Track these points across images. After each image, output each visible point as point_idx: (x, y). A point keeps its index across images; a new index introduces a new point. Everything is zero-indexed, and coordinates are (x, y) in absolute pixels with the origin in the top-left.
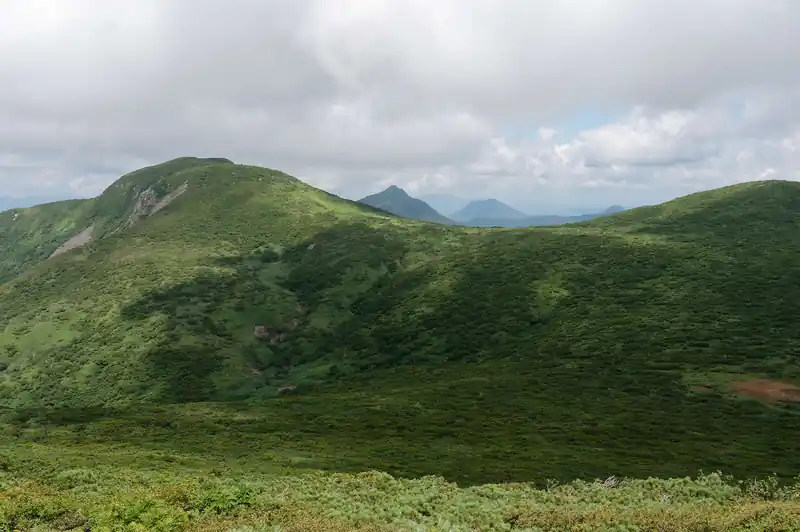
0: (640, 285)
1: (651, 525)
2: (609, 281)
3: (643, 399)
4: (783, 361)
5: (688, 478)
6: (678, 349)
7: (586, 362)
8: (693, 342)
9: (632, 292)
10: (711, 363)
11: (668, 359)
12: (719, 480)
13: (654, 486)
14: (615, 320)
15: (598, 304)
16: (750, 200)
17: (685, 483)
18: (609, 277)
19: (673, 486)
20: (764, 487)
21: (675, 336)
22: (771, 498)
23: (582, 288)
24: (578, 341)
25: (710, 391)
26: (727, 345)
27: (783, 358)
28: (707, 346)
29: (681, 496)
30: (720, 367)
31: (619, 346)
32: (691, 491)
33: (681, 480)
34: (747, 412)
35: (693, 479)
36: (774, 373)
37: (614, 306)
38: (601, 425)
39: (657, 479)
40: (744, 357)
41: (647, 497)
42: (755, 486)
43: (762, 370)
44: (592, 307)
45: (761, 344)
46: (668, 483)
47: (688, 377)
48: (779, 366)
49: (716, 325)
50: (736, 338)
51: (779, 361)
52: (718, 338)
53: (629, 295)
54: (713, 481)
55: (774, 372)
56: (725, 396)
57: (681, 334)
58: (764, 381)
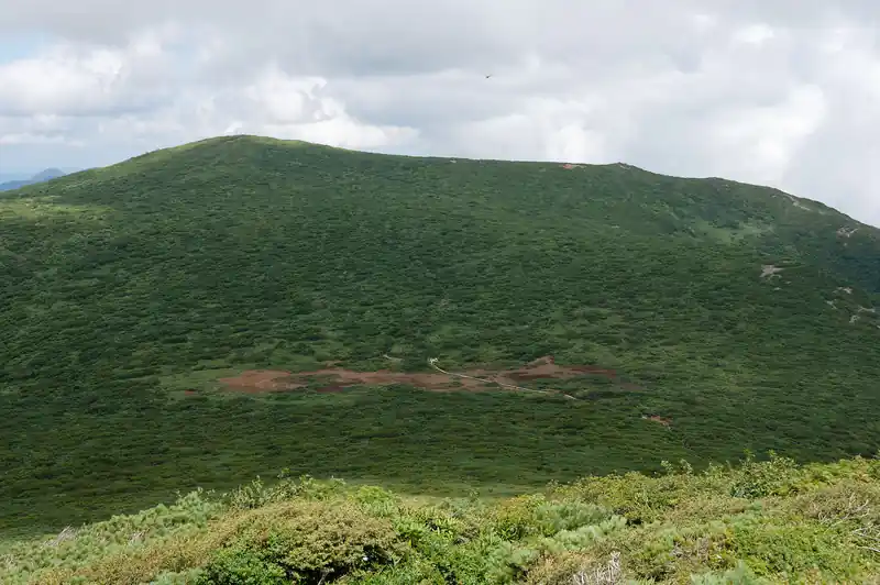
0: (95, 273)
1: (115, 576)
2: (53, 271)
3: (113, 419)
4: (272, 346)
5: (160, 506)
6: (151, 348)
7: (32, 383)
8: (167, 337)
9: (83, 283)
10: (193, 359)
11: (140, 362)
12: (198, 500)
13: (119, 526)
14: (64, 323)
15: (38, 302)
16: (218, 159)
17: (158, 512)
18: (52, 265)
19: (144, 519)
20: (249, 494)
21: (146, 333)
22: (256, 506)
23: (15, 283)
24: (18, 356)
25: (196, 395)
26: (209, 337)
27: (271, 342)
28: (184, 341)
29: (154, 530)
30: (201, 363)
31: (75, 355)
32: (165, 520)
33: (152, 510)
34: (237, 411)
35: (167, 505)
36: (262, 362)
37: (61, 303)
38: (61, 462)
39: (123, 517)
40: (227, 348)
41: (111, 542)
42: (240, 497)
43: (250, 360)
44: (30, 308)
45: (246, 330)
46: (137, 518)
47: (165, 381)
48: (269, 353)
49: (194, 314)
50: (218, 326)
51: (266, 346)
52: (197, 330)
53: (81, 288)
54: (190, 502)
55: (262, 360)
56: (210, 398)
57: (154, 330)
58: (253, 372)
